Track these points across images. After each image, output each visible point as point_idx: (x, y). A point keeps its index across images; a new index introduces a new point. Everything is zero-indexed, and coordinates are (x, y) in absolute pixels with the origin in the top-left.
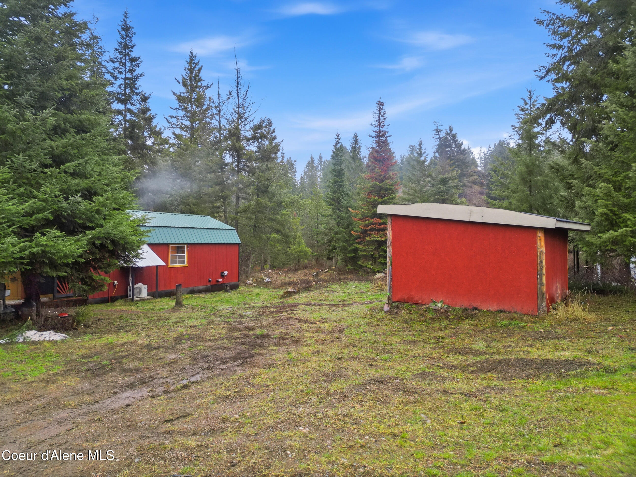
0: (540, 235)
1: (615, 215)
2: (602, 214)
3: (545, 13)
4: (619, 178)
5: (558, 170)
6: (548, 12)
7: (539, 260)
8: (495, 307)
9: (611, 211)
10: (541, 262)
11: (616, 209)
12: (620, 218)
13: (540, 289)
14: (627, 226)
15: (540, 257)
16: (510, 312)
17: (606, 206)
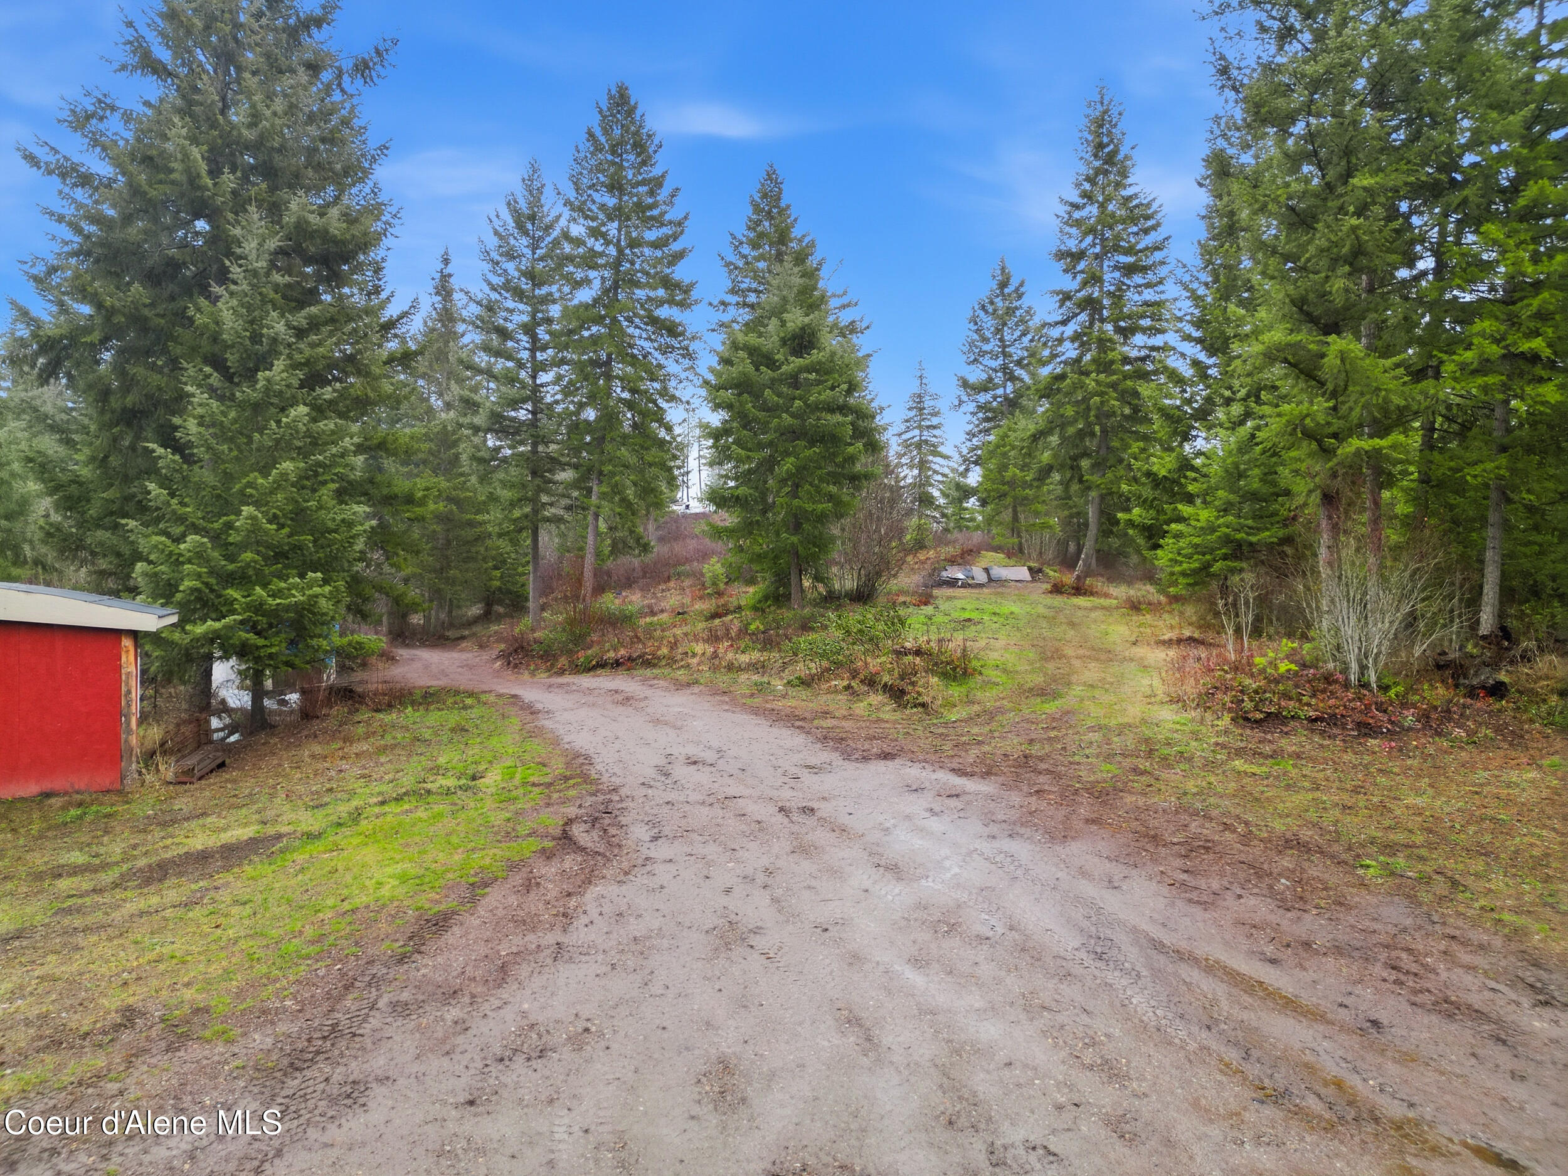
0: (127, 643)
1: (212, 591)
2: (194, 590)
3: (47, 149)
4: (216, 525)
5: (42, 466)
6: (56, 152)
7: (124, 689)
8: (32, 789)
9: (207, 584)
10: (129, 692)
11: (213, 581)
12: (220, 596)
13: (126, 741)
14: (233, 612)
15: (127, 684)
16: (66, 793)
17: (199, 576)
